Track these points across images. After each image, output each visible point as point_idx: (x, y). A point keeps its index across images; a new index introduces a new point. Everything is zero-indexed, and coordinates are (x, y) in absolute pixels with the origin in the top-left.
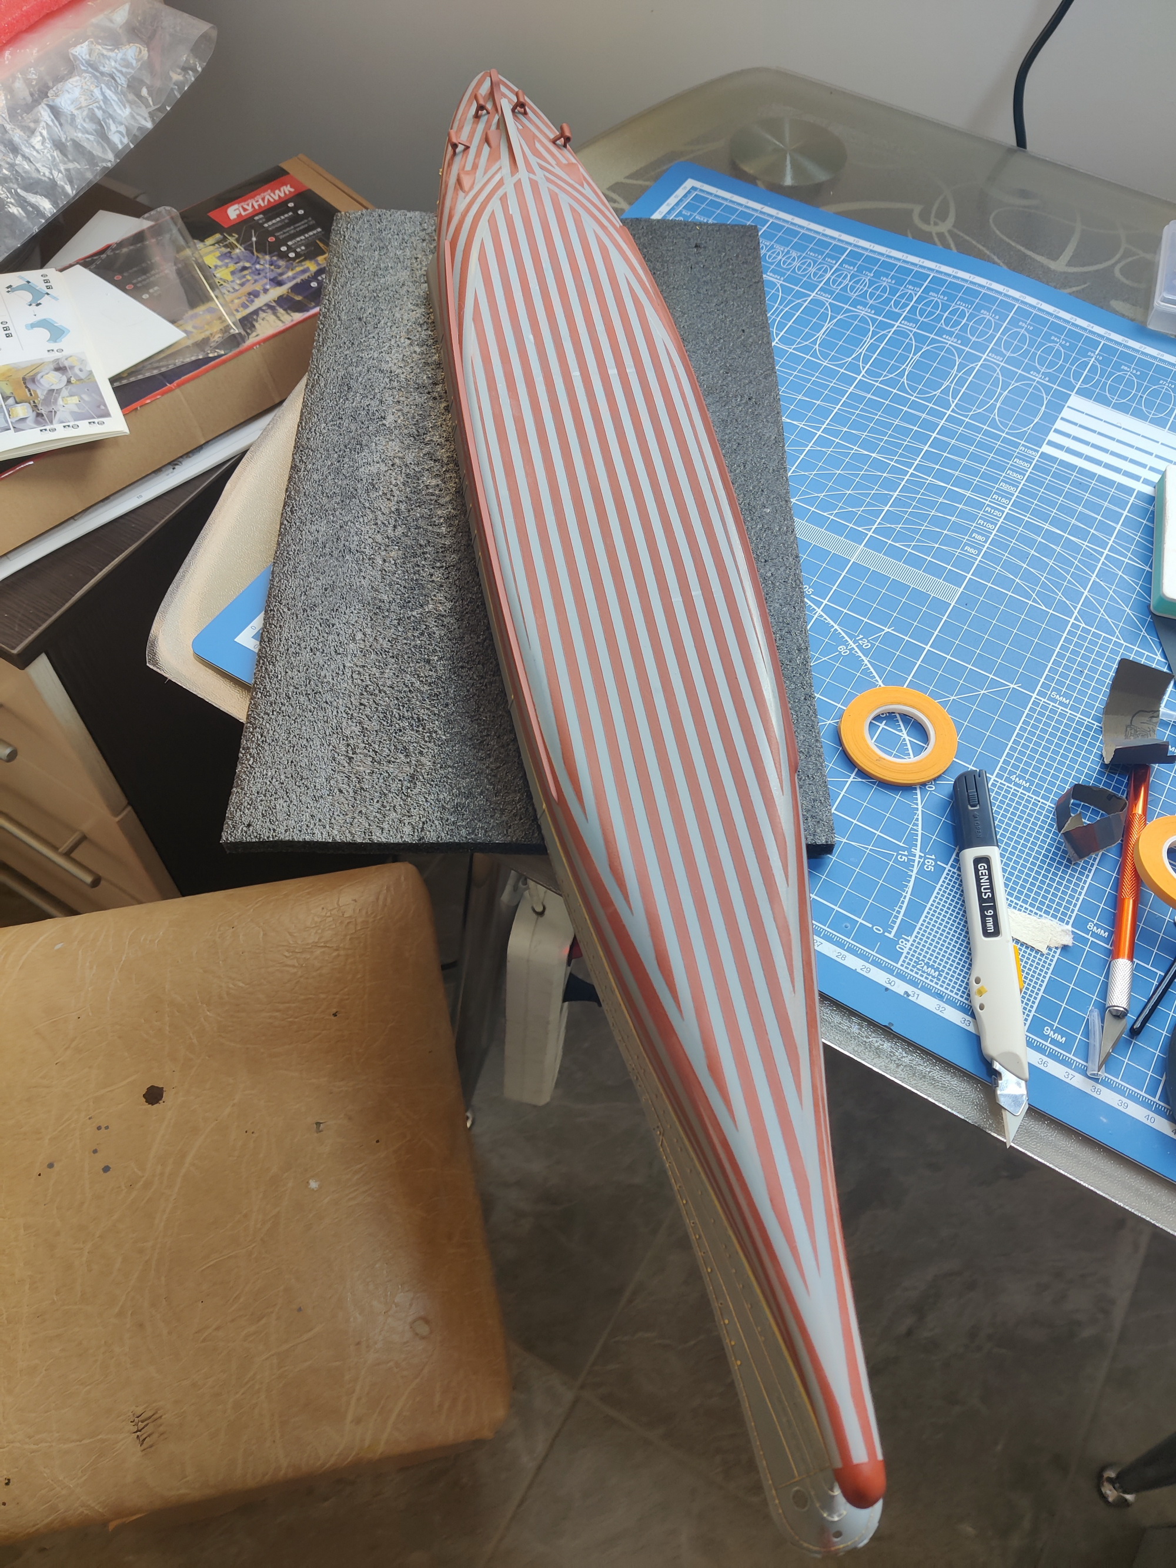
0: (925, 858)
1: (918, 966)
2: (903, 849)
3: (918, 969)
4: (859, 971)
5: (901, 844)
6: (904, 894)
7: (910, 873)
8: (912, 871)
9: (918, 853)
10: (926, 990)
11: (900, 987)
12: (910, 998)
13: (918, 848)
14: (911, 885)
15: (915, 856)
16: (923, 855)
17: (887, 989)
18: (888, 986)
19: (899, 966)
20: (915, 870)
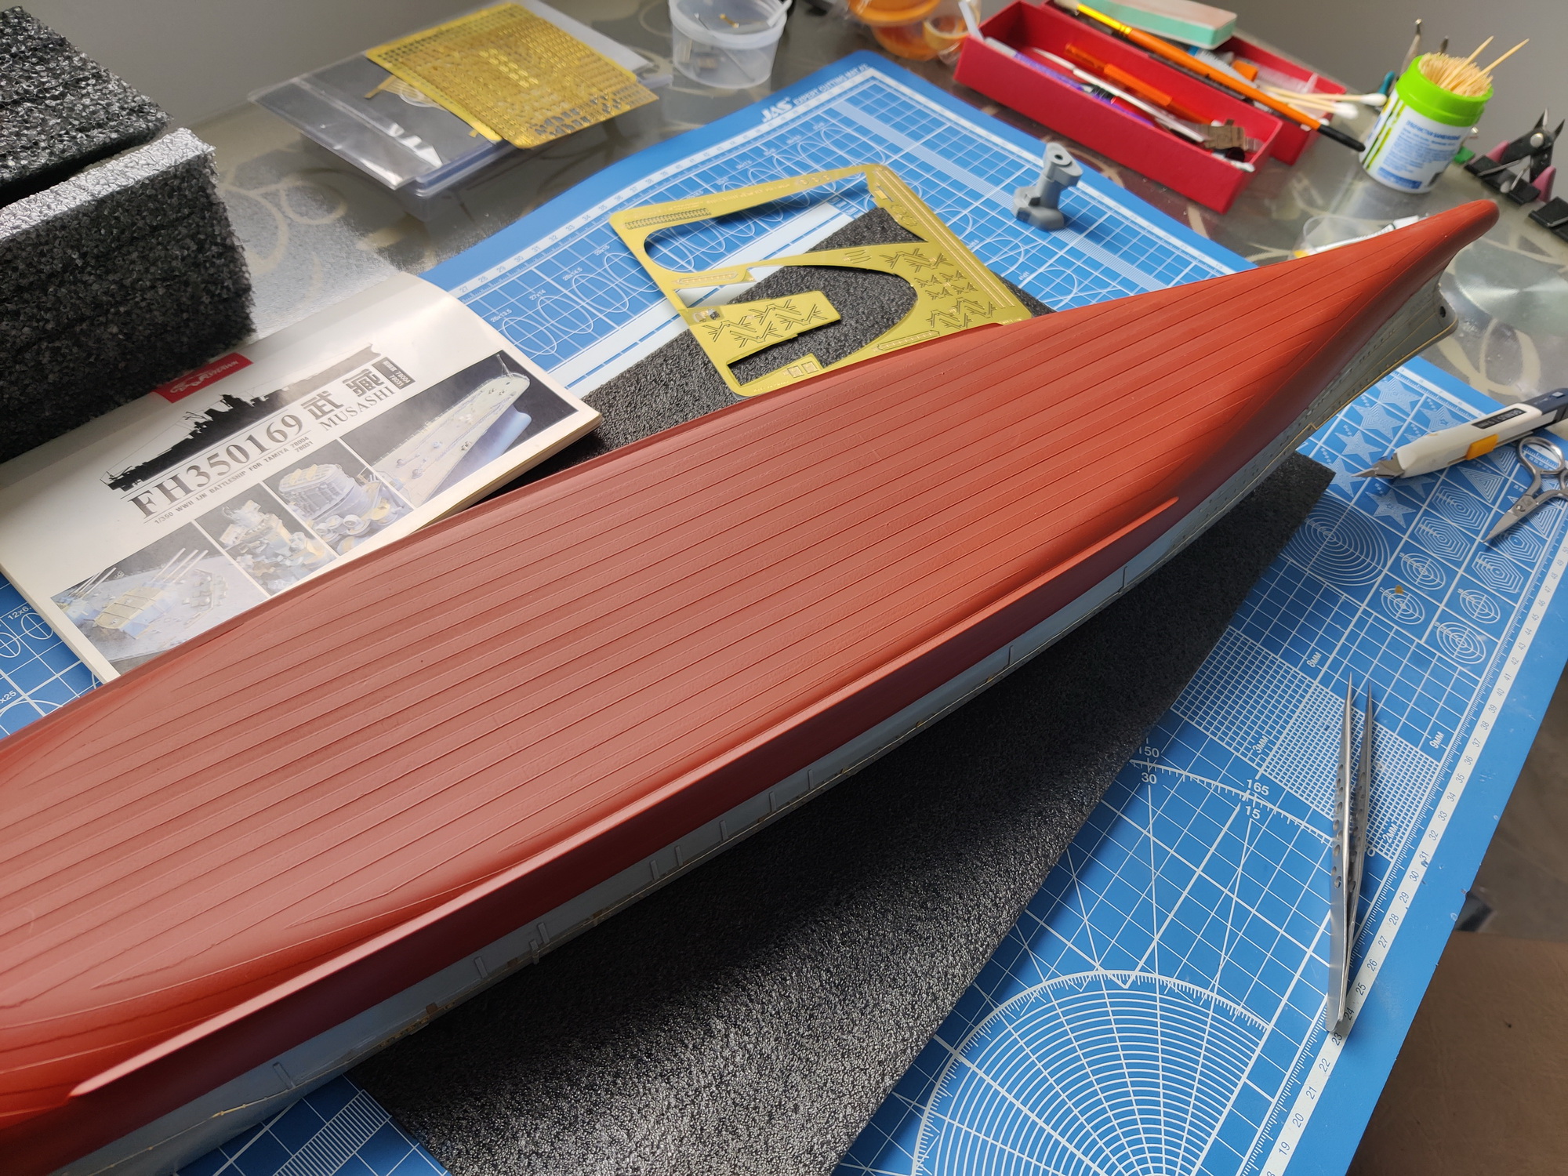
0: (1252, 789)
1: (1390, 841)
2: (1243, 810)
3: (1393, 842)
4: (1408, 905)
5: (1237, 809)
6: (1302, 827)
7: (1274, 812)
8: (1271, 810)
9: (1246, 796)
10: (1416, 842)
11: (1417, 869)
12: (1428, 861)
13: (1241, 793)
14: (1290, 817)
15: (1251, 801)
16: (1249, 791)
17: (1422, 881)
18: (1419, 880)
19: (1393, 862)
20: (1270, 806)
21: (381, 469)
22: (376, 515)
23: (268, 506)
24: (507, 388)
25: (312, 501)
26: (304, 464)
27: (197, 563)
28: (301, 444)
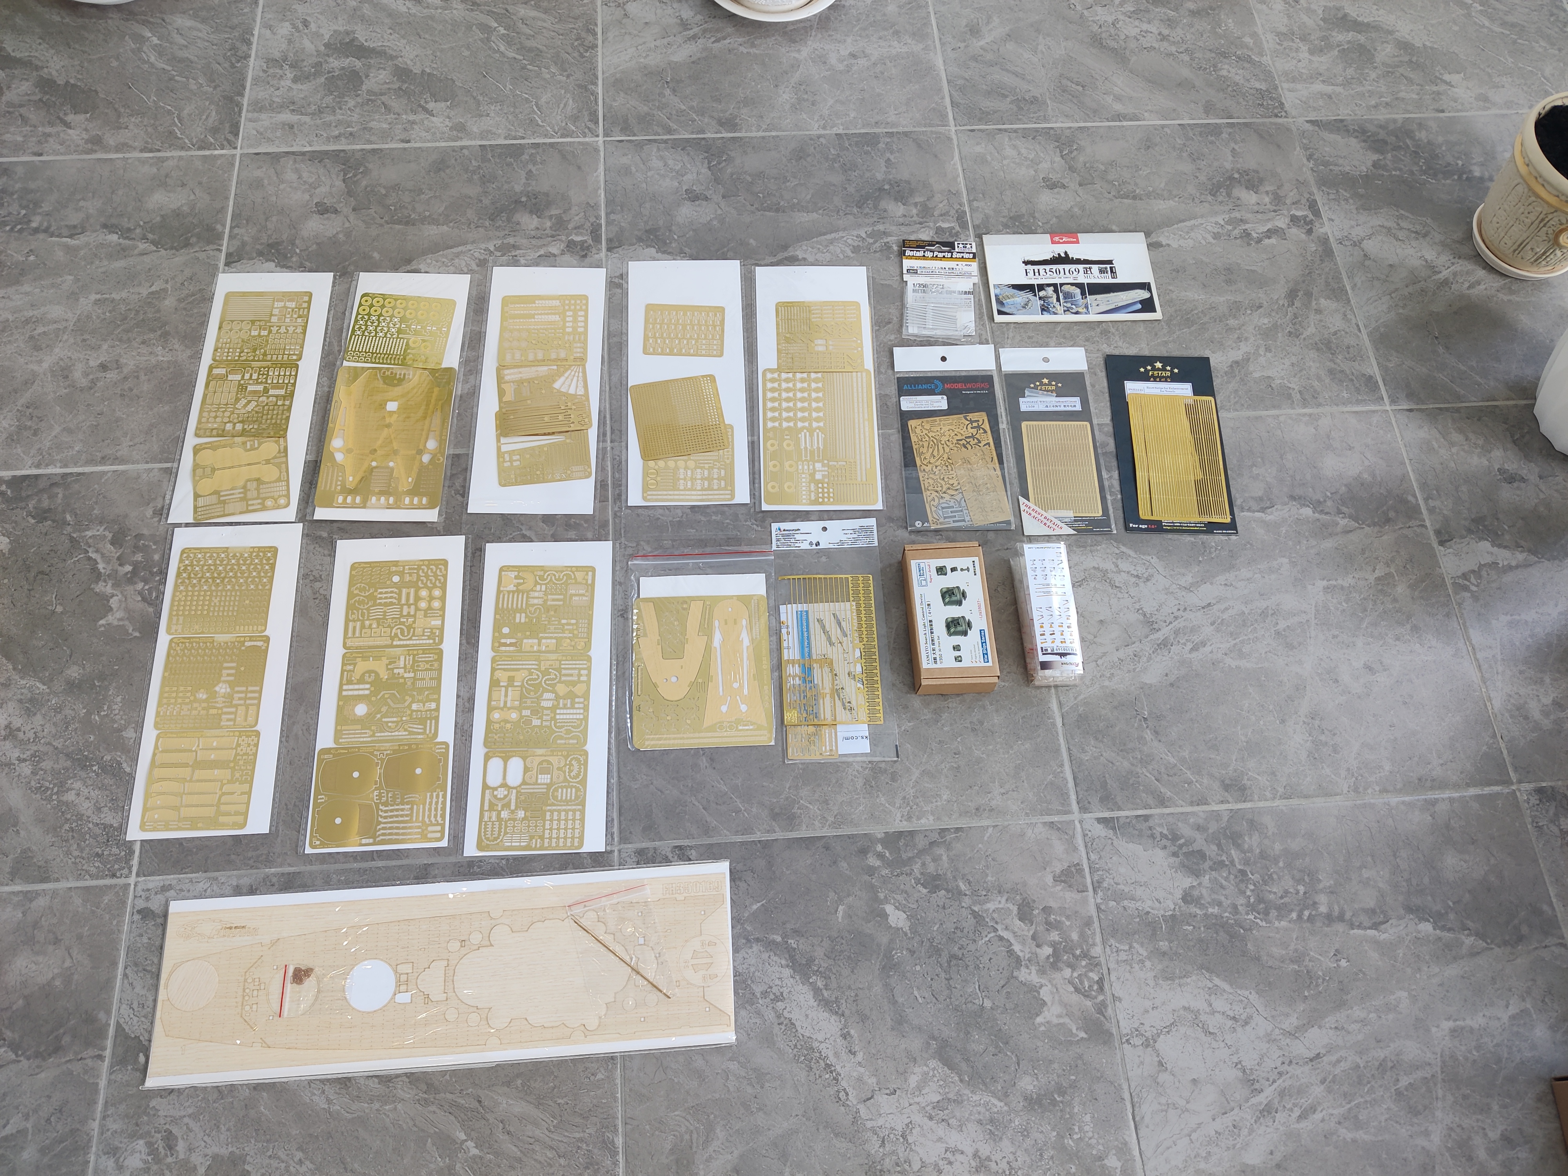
21: (1090, 298)
22: (1080, 310)
23: (1056, 291)
24: (1144, 295)
25: (1068, 296)
26: (1072, 284)
27: (1030, 296)
28: (1075, 278)
